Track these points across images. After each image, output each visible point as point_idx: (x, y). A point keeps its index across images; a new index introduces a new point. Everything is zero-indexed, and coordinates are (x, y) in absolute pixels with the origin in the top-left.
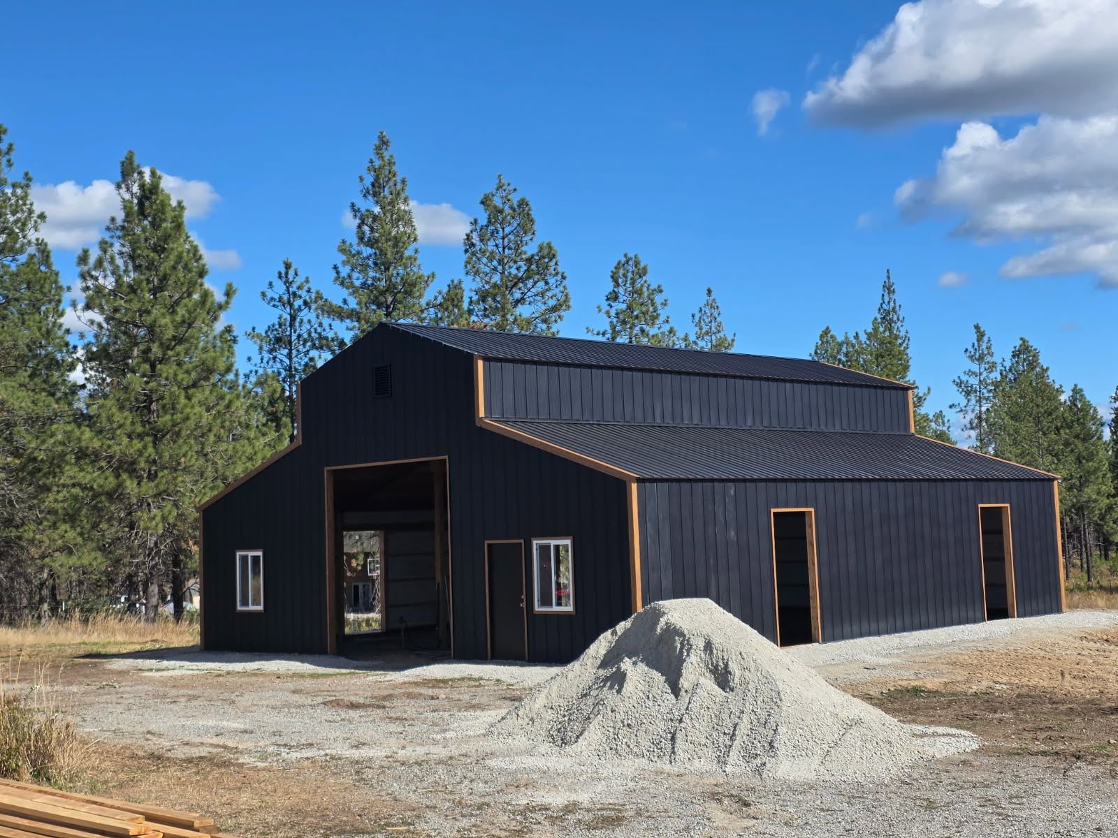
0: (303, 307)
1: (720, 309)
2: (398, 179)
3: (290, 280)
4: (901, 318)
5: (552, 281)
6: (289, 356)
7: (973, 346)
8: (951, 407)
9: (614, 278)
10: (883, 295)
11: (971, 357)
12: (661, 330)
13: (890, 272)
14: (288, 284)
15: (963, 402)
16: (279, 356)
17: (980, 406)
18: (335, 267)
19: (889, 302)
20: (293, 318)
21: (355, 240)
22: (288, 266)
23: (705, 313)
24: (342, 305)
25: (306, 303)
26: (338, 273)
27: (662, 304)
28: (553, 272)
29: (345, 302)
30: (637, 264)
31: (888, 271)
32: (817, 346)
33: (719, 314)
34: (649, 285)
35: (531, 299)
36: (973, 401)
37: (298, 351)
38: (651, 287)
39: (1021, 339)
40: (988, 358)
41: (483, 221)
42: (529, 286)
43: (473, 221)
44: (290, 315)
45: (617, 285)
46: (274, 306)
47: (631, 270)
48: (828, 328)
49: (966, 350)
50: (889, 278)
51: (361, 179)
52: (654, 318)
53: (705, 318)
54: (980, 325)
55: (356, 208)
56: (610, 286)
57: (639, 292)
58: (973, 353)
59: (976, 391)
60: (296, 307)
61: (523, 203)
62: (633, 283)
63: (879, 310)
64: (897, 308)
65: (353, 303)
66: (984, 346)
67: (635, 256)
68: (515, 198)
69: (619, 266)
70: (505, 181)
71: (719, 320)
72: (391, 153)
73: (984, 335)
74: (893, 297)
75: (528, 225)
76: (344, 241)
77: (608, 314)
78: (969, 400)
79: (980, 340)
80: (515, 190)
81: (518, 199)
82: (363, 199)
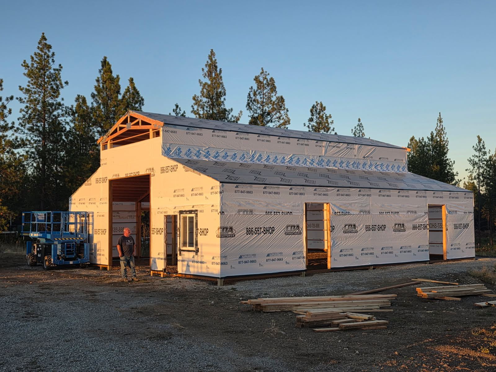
1: (363, 127)
2: (218, 69)
3: (178, 112)
4: (445, 133)
5: (282, 112)
7: (477, 145)
8: (466, 170)
9: (311, 111)
10: (437, 123)
11: (475, 149)
12: (331, 133)
13: (441, 113)
15: (472, 168)
17: (479, 170)
18: (192, 106)
19: (440, 126)
21: (200, 95)
22: (177, 106)
23: (357, 129)
26: (193, 108)
27: (331, 122)
28: (283, 109)
30: (321, 105)
31: (440, 113)
32: (408, 144)
33: (363, 129)
36: (476, 168)
38: (327, 116)
40: (483, 150)
41: (255, 87)
42: (274, 114)
43: (251, 88)
45: (313, 115)
47: (319, 108)
48: (413, 137)
49: (473, 147)
50: (440, 116)
51: (203, 70)
52: (329, 129)
53: (357, 131)
54: (480, 136)
55: (201, 82)
57: (322, 117)
58: (476, 148)
59: (477, 164)
61: (272, 79)
62: (319, 114)
63: (436, 129)
64: (443, 128)
66: (481, 145)
67: (321, 102)
68: (269, 77)
69: (313, 107)
70: (264, 71)
71: (363, 132)
72: (215, 59)
73: (482, 140)
74: (442, 124)
75: (273, 89)
76: (195, 95)
77: (308, 127)
78: (474, 167)
79: (479, 142)
80: (268, 74)
81: (270, 78)
82: (204, 78)
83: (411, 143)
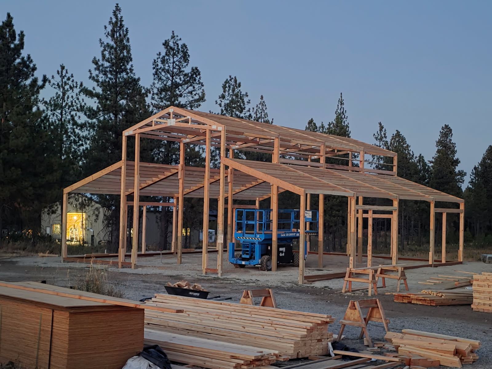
0: (69, 89)
1: (267, 106)
2: (125, 29)
3: (63, 75)
4: (346, 117)
5: (197, 86)
6: (61, 114)
7: (377, 133)
9: (224, 87)
10: (338, 105)
11: (376, 138)
12: (245, 115)
14: (62, 77)
16: (56, 113)
18: (90, 71)
19: (341, 109)
20: (64, 94)
21: (101, 58)
22: (63, 68)
23: (259, 108)
24: (92, 90)
25: (71, 88)
26: (91, 74)
27: (247, 102)
28: (198, 82)
29: (94, 89)
30: (236, 81)
31: (341, 93)
32: (306, 127)
33: (266, 109)
34: (241, 92)
35: (186, 95)
36: (376, 159)
37: (65, 111)
39: (397, 131)
40: (384, 139)
41: (163, 54)
42: (185, 88)
43: (158, 53)
44: (63, 93)
45: (225, 92)
46: (55, 88)
47: (232, 84)
48: (312, 119)
49: (374, 135)
50: (341, 97)
51: (106, 27)
52: (243, 109)
53: (259, 110)
54: (381, 123)
55: (102, 42)
56: (221, 91)
58: (377, 136)
60: (66, 89)
61: (184, 46)
62: (233, 91)
63: (336, 112)
64: (344, 111)
65: (99, 90)
66: (382, 134)
67: (235, 77)
68: (180, 43)
69: (227, 82)
70: (175, 35)
71: (266, 111)
72: (121, 15)
73: (383, 128)
74: (343, 106)
75: (185, 57)
76: (95, 58)
77: (220, 105)
78: (374, 158)
79: (381, 130)
80: (180, 39)
81: (182, 44)
82: (106, 37)
83: (309, 126)
